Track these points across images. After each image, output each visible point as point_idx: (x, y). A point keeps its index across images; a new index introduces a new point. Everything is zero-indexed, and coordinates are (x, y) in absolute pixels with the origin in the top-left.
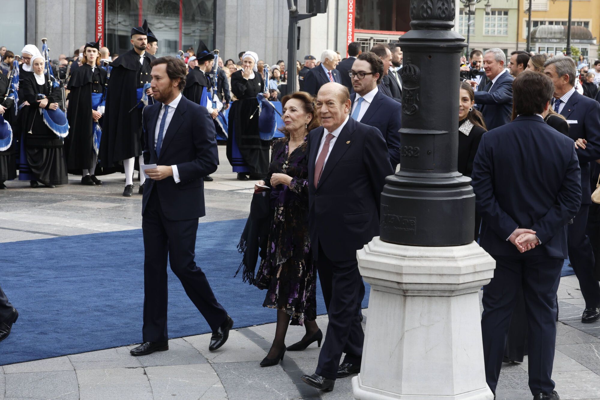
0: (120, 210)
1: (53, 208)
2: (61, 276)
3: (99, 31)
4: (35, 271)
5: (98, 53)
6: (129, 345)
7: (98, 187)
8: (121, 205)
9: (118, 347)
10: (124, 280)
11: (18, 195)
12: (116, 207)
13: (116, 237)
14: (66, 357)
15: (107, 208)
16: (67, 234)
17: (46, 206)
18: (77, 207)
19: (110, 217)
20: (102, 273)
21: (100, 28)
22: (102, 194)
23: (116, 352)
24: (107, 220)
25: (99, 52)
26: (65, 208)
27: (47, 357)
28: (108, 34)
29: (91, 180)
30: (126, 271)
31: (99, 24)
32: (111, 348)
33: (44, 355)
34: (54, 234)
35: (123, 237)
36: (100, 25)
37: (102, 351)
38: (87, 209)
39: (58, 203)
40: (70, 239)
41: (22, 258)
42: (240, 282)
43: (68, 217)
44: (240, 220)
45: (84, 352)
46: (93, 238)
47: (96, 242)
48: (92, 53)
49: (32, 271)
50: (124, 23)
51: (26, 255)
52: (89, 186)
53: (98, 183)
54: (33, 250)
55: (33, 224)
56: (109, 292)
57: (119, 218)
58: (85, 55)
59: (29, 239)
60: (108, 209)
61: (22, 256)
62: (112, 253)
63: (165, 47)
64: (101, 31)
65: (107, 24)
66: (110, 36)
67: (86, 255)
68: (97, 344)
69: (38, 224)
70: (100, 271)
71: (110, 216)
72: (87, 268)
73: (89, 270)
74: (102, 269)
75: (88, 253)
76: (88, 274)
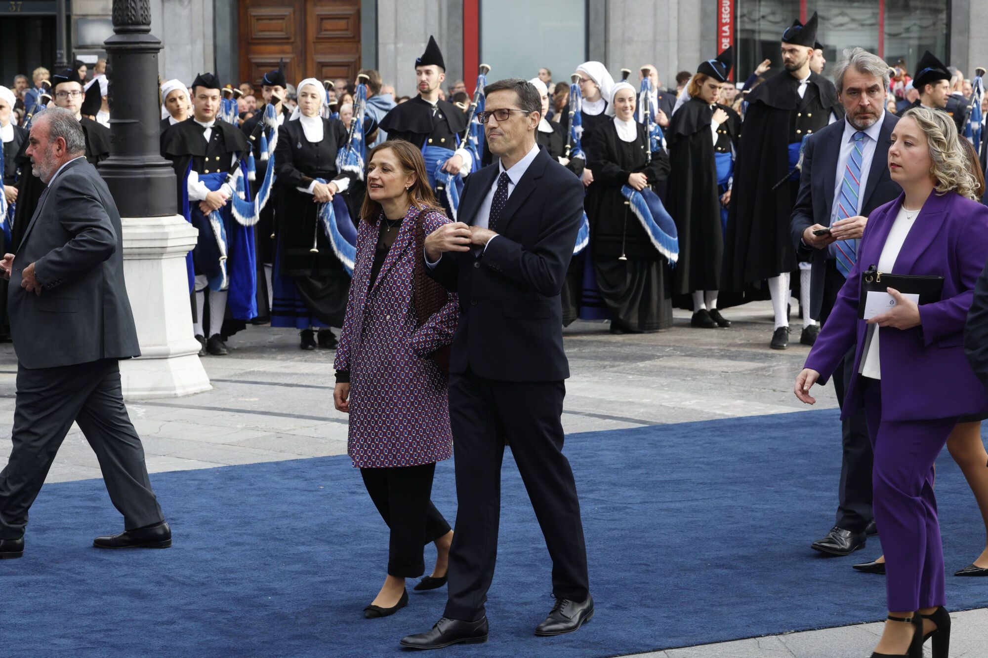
0: (764, 376)
1: (638, 371)
2: (654, 500)
3: (724, 34)
4: (605, 490)
6: (781, 634)
7: (722, 332)
8: (766, 365)
9: (761, 636)
10: (773, 510)
11: (574, 347)
12: (757, 369)
13: (757, 426)
14: (662, 652)
15: (740, 372)
16: (664, 421)
17: (624, 368)
18: (684, 369)
19: (747, 388)
20: (730, 495)
21: (726, 28)
22: (730, 345)
23: (757, 646)
24: (741, 394)
26: (661, 372)
27: (628, 652)
28: (741, 40)
29: (710, 319)
30: (776, 492)
31: (724, 21)
32: (748, 638)
33: (622, 649)
34: (640, 420)
36: (726, 24)
37: (730, 642)
38: (703, 373)
39: (647, 362)
40: (670, 430)
41: (580, 465)
43: (666, 389)
45: (696, 645)
46: (713, 427)
47: (718, 436)
49: (600, 490)
50: (771, 18)
51: (588, 460)
52: (706, 330)
53: (723, 324)
54: (602, 450)
55: (601, 401)
56: (743, 532)
57: (763, 390)
59: (593, 430)
60: (742, 374)
62: (749, 458)
65: (739, 20)
66: (745, 42)
67: (701, 459)
68: (720, 630)
69: (610, 402)
70: (727, 490)
71: (745, 387)
72: (702, 486)
73: (706, 489)
74: (730, 487)
75: (704, 457)
76: (704, 497)
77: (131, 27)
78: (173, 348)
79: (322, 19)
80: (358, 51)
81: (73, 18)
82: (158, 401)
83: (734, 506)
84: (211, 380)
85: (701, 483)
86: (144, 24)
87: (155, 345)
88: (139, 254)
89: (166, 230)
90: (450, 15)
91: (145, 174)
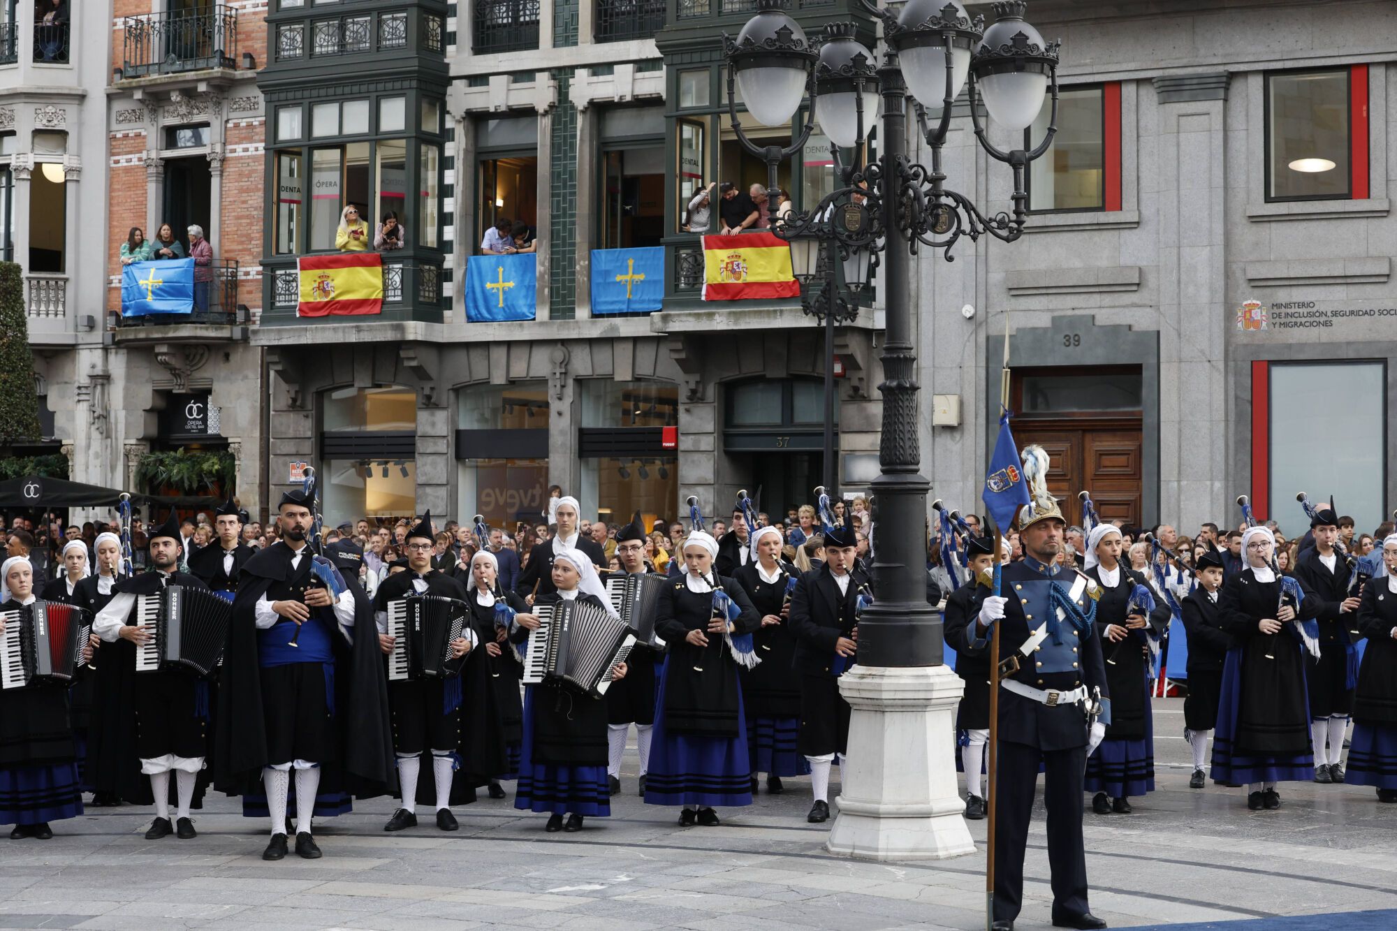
59: (1389, 907)
77: (899, 467)
78: (936, 807)
79: (1101, 455)
80: (1139, 489)
81: (841, 453)
82: (919, 863)
84: (975, 842)
86: (912, 464)
87: (916, 803)
88: (903, 706)
89: (931, 681)
90: (1236, 452)
91: (910, 621)
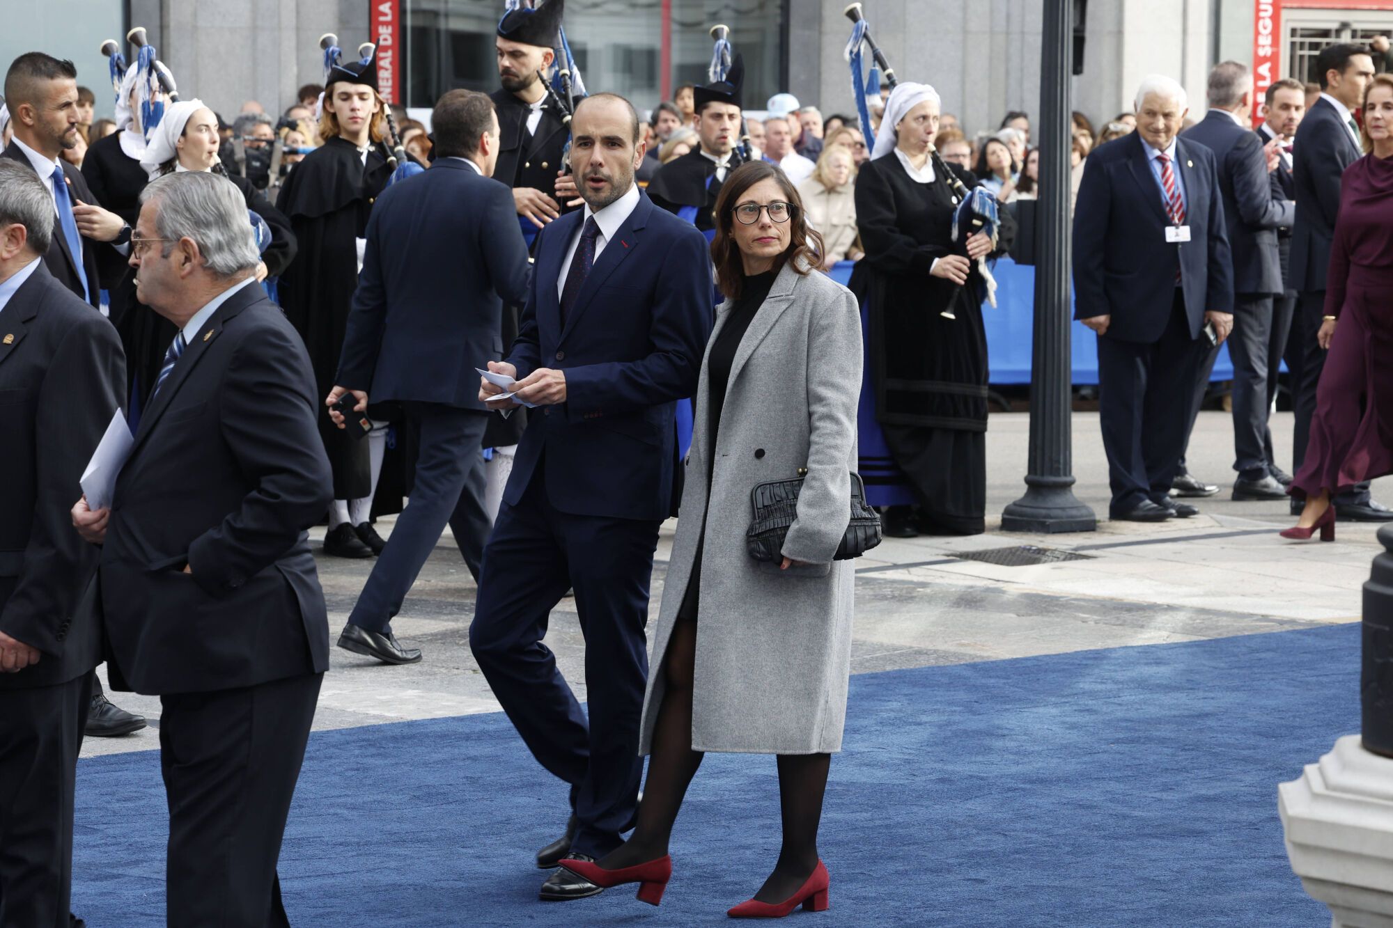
3: (382, 19)
5: (376, 98)
13: (443, 736)
21: (385, 8)
24: (415, 678)
25: (381, 97)
28: (413, 28)
29: (357, 541)
30: (479, 857)
35: (467, 738)
42: (874, 895)
44: (874, 676)
46: (363, 740)
47: (373, 756)
48: (356, 102)
49: (152, 860)
51: (130, 805)
52: (352, 560)
57: (456, 671)
58: (332, 111)
61: (117, 806)
62: (429, 795)
63: (615, 70)
64: (389, 18)
66: (422, 34)
70: (388, 855)
72: (341, 848)
73: (350, 854)
74: (393, 850)
75: (348, 796)
76: (346, 870)
83: (400, 886)
85: (341, 844)
